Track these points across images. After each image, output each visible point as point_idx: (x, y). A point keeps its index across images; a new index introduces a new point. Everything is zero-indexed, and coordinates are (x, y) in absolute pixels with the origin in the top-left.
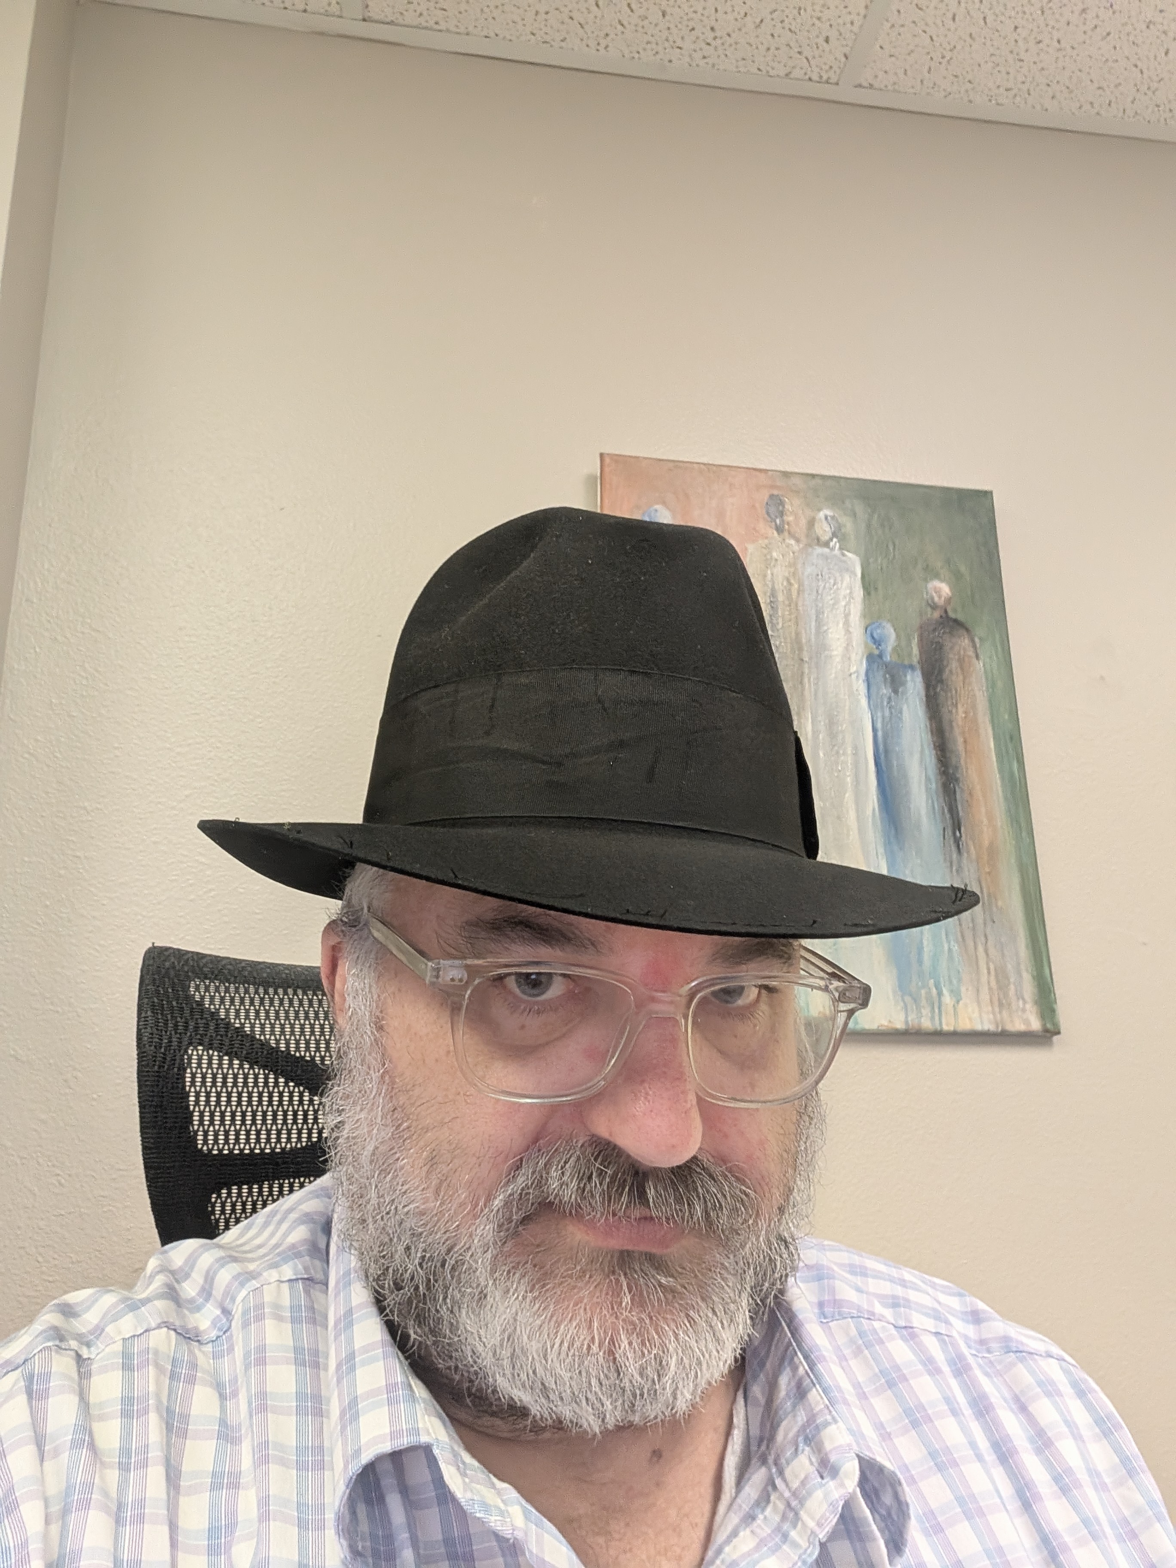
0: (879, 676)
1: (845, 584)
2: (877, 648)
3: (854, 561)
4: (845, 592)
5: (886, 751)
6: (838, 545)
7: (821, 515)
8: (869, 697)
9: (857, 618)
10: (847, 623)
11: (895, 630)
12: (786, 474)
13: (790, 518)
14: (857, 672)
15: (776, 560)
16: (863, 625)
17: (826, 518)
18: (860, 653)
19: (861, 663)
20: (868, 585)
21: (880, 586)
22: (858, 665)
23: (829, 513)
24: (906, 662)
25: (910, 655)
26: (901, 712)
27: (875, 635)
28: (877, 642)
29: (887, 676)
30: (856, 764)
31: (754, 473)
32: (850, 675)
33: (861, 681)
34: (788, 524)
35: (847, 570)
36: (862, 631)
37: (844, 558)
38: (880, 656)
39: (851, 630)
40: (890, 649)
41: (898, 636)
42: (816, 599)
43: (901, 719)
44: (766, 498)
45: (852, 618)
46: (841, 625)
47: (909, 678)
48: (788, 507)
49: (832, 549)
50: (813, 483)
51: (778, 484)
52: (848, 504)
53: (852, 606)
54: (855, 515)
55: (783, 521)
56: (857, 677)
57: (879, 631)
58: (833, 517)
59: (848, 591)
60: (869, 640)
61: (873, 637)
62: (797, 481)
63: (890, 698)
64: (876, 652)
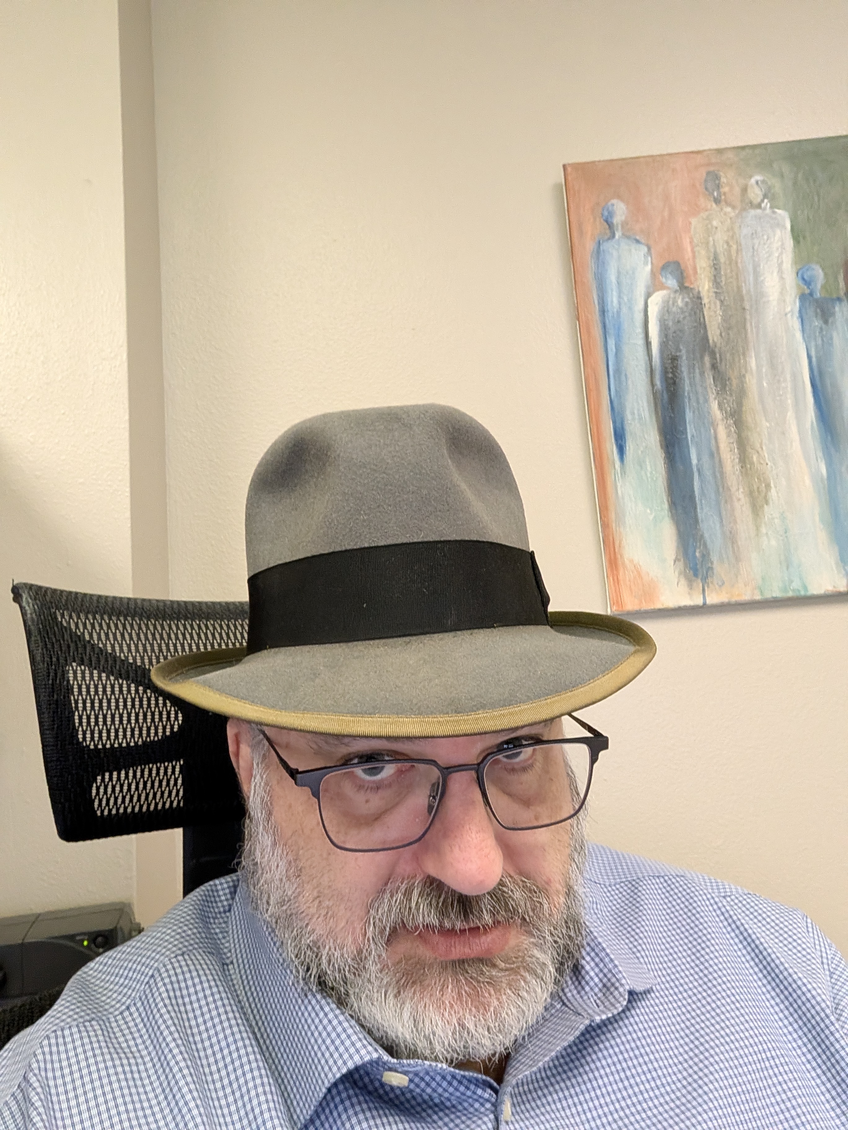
0: (811, 311)
1: (776, 238)
2: (808, 288)
3: (784, 217)
4: (776, 244)
5: (821, 373)
6: (769, 205)
7: (753, 181)
8: (803, 331)
9: (789, 266)
10: (780, 271)
11: (823, 269)
12: (720, 151)
13: (726, 189)
14: (792, 311)
15: (716, 228)
16: (795, 270)
17: (757, 183)
18: (793, 296)
19: (795, 303)
20: (797, 235)
21: (808, 234)
22: (793, 304)
23: (758, 177)
24: (835, 296)
25: (838, 289)
26: (831, 338)
27: (805, 277)
28: (807, 283)
29: (818, 310)
30: (795, 388)
31: (692, 155)
32: (786, 314)
33: (795, 318)
34: (725, 194)
35: (778, 225)
36: (794, 275)
37: (774, 216)
38: (811, 294)
39: (785, 276)
40: (819, 286)
41: (826, 274)
42: (753, 255)
43: (831, 344)
44: (704, 174)
45: (785, 266)
46: (775, 274)
47: (837, 309)
48: (723, 180)
49: (765, 209)
50: (743, 153)
51: (713, 160)
52: (775, 165)
53: (784, 256)
54: (782, 176)
55: (719, 194)
56: (792, 316)
57: (809, 273)
58: (763, 182)
59: (780, 243)
60: (801, 283)
61: (803, 279)
62: (730, 155)
63: (821, 329)
64: (807, 291)
